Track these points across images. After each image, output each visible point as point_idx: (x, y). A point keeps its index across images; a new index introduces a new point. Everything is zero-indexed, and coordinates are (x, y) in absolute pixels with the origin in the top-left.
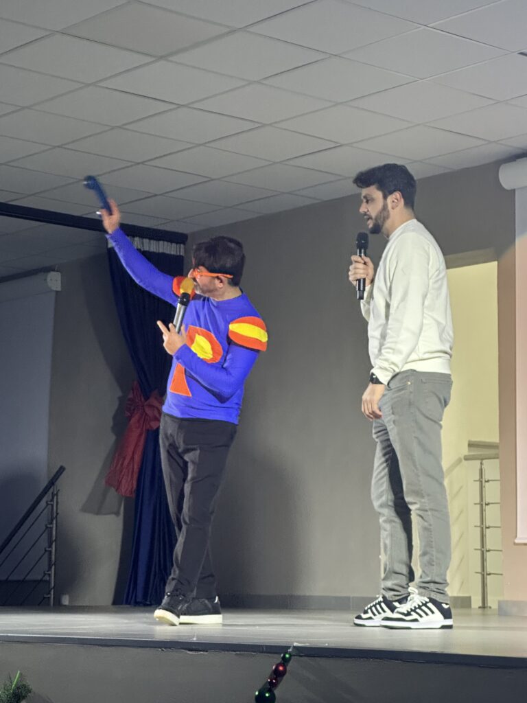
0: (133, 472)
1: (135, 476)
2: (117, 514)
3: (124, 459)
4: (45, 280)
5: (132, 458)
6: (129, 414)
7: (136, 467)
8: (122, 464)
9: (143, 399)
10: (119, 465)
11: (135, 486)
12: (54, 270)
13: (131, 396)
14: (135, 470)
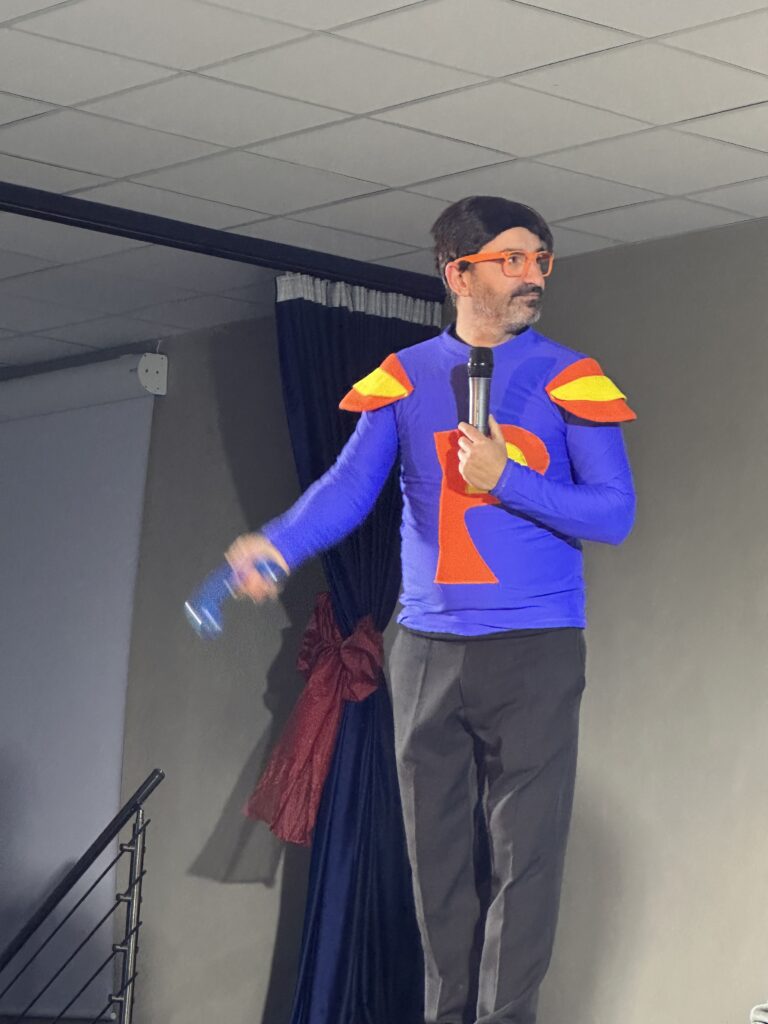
0: (309, 789)
1: (315, 798)
2: (269, 882)
3: (292, 761)
4: (135, 370)
5: (310, 760)
6: (307, 666)
7: (316, 780)
8: (286, 773)
9: (338, 635)
10: (281, 774)
11: (312, 822)
12: (154, 352)
13: (312, 626)
14: (314, 786)
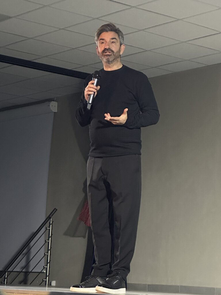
2: (84, 237)
4: (49, 106)
12: (54, 101)
